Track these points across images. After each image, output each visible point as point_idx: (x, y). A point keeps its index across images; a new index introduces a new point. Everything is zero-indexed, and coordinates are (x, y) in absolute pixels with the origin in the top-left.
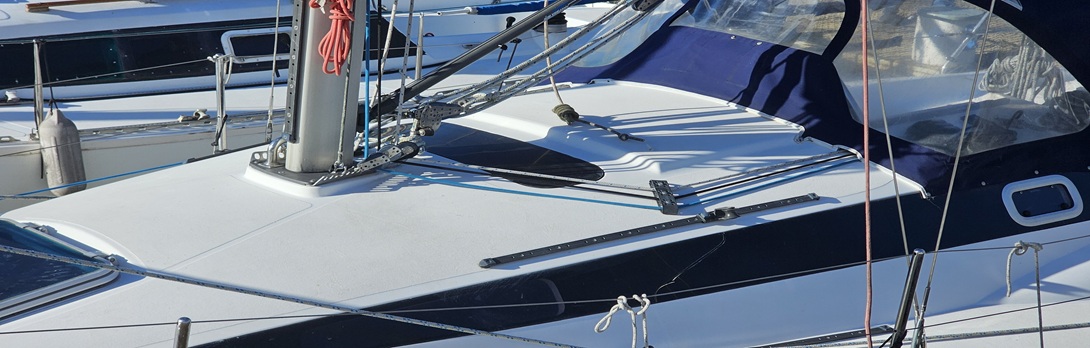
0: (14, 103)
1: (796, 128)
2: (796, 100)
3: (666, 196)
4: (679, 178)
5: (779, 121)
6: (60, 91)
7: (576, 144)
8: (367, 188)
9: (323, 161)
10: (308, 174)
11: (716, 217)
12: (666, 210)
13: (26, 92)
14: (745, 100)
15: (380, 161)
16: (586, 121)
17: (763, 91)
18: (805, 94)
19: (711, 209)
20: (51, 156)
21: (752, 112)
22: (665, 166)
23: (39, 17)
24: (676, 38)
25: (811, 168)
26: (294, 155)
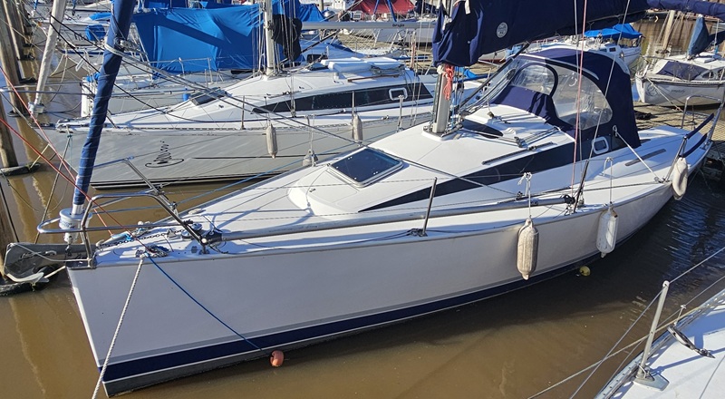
0: (345, 113)
1: (544, 120)
2: (544, 111)
3: (520, 142)
4: (521, 136)
5: (540, 118)
6: (359, 108)
7: (494, 124)
8: (452, 138)
9: (442, 130)
10: (439, 133)
11: (531, 149)
12: (520, 146)
13: (349, 109)
14: (531, 112)
15: (455, 129)
16: (496, 117)
17: (535, 108)
18: (547, 109)
19: (530, 146)
20: (356, 131)
21: (533, 115)
22: (517, 132)
23: (350, 84)
24: (512, 90)
25: (548, 133)
26: (435, 127)
